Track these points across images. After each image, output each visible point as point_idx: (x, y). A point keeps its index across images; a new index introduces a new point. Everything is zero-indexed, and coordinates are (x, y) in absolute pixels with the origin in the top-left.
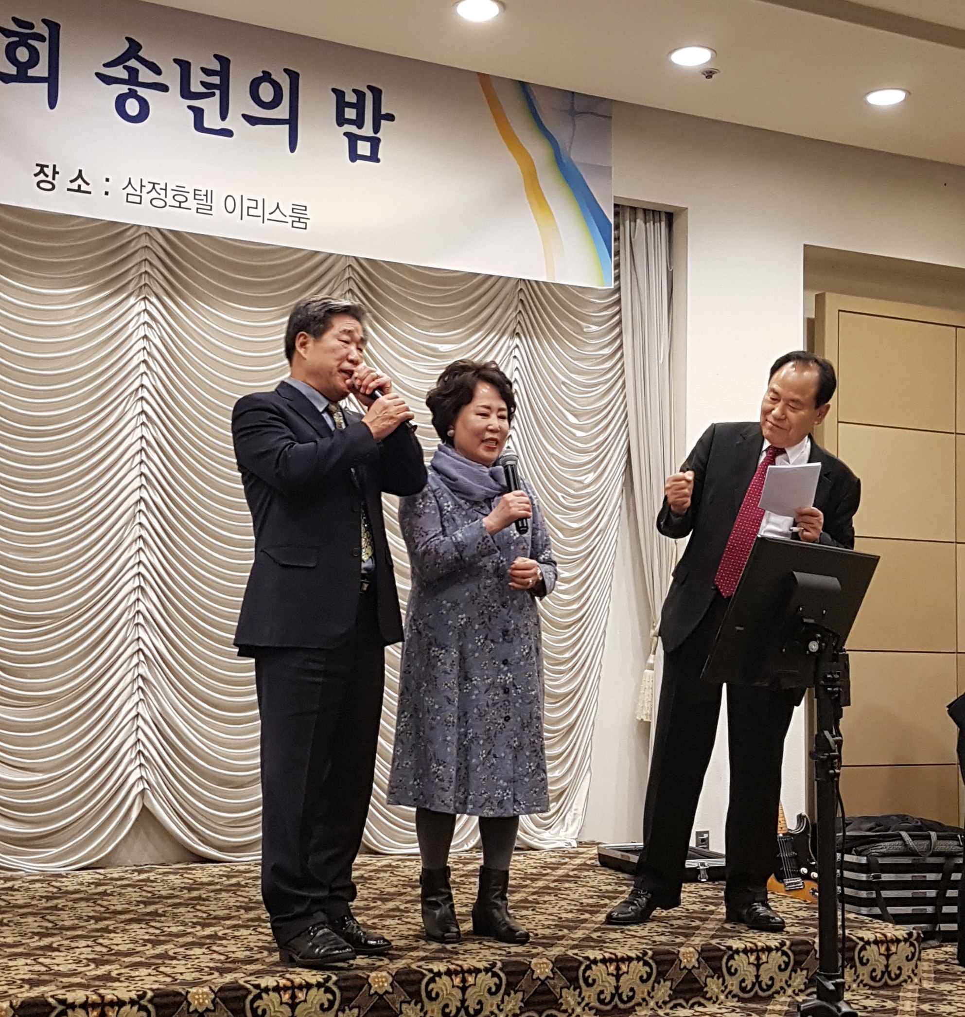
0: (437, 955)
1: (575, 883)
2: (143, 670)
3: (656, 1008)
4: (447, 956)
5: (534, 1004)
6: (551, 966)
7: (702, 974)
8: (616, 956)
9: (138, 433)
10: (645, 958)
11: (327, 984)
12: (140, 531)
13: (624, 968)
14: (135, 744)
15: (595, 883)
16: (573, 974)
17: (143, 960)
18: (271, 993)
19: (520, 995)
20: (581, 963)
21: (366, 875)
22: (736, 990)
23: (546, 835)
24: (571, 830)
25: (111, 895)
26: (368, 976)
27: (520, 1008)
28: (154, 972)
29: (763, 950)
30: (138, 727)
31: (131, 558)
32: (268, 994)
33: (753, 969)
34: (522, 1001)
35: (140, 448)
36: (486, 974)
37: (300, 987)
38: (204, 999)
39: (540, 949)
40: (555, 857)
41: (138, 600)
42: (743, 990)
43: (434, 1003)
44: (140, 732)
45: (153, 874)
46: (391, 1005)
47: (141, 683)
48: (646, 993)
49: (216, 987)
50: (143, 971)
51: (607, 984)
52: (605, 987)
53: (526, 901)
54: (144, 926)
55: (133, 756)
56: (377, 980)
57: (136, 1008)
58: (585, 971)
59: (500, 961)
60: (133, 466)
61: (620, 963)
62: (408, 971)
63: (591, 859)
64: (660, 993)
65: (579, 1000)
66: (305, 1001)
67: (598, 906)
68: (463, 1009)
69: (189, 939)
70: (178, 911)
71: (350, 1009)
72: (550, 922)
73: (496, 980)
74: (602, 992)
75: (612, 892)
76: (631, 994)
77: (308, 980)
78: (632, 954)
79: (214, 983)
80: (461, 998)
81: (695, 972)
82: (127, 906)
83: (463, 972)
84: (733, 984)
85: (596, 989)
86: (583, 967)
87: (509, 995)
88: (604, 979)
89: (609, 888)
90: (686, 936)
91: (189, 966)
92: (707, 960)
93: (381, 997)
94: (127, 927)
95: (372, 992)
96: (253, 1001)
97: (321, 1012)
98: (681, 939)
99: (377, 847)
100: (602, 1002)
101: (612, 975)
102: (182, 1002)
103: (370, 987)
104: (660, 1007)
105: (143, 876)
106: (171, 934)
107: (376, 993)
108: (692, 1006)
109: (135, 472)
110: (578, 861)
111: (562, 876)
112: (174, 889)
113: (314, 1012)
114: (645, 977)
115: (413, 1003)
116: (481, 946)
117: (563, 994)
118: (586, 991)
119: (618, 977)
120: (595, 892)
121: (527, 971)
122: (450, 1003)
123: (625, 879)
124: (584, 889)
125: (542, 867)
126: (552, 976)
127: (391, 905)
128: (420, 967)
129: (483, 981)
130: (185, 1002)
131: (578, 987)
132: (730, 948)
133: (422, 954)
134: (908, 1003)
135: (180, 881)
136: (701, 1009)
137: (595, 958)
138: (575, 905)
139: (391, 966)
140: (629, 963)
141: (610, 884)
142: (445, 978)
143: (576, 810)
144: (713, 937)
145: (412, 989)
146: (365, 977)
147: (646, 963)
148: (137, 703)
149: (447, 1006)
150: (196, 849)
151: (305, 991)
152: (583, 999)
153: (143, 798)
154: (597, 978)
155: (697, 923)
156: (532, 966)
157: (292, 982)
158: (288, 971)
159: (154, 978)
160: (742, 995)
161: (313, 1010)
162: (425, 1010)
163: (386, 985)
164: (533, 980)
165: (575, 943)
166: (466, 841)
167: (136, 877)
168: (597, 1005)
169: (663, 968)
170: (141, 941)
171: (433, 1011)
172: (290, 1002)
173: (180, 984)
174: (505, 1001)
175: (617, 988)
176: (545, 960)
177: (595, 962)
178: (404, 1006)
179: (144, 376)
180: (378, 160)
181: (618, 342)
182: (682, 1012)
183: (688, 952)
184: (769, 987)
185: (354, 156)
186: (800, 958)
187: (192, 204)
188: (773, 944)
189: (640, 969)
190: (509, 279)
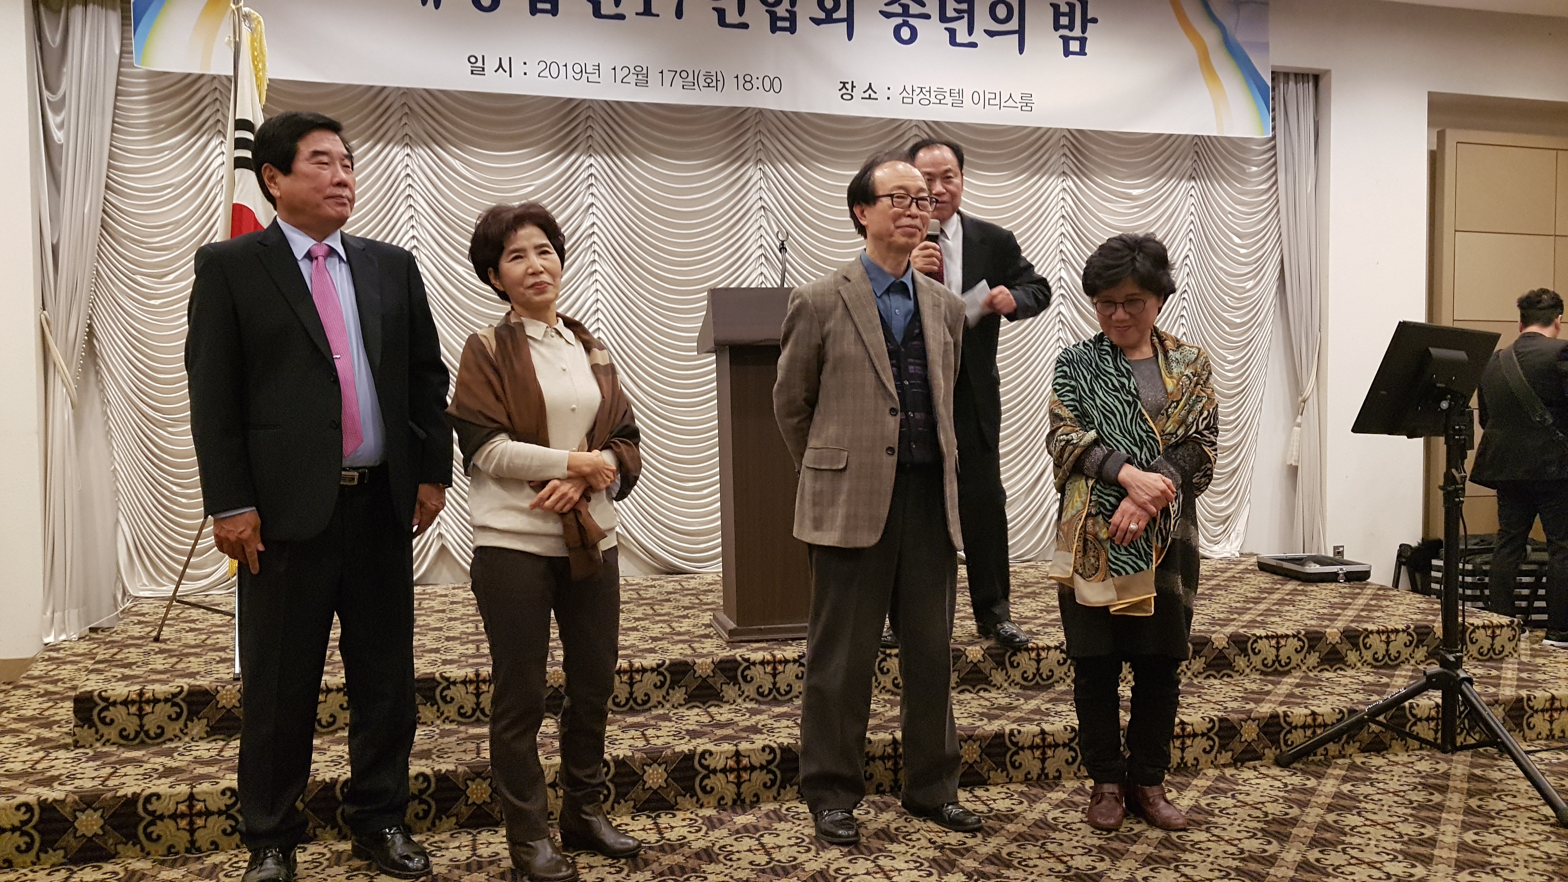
1: (1241, 582)
3: (1307, 671)
5: (1214, 666)
6: (1226, 639)
7: (1343, 648)
8: (1276, 634)
13: (1283, 642)
15: (1256, 582)
16: (1243, 645)
19: (1203, 659)
20: (1249, 638)
22: (1370, 660)
23: (1216, 548)
24: (1235, 545)
29: (1392, 631)
33: (1384, 645)
34: (1205, 663)
39: (1218, 628)
40: (1223, 564)
42: (1376, 660)
48: (1300, 661)
51: (1269, 654)
53: (1206, 594)
58: (1252, 644)
61: (1279, 639)
63: (1251, 565)
64: (1311, 661)
65: (1249, 664)
67: (1259, 598)
72: (1224, 609)
74: (1266, 659)
75: (1270, 589)
76: (1288, 661)
78: (1289, 632)
81: (1338, 646)
84: (1368, 655)
85: (1261, 657)
86: (1251, 641)
88: (1267, 650)
89: (1267, 586)
90: (1330, 620)
92: (1347, 638)
98: (1326, 623)
100: (1265, 665)
101: (1274, 647)
104: (1311, 671)
108: (1335, 671)
110: (1241, 567)
111: (1230, 577)
113: (1054, 666)
114: (1299, 649)
117: (1236, 660)
118: (1253, 658)
119: (1278, 649)
120: (1256, 588)
121: (1208, 642)
123: (1279, 580)
124: (1248, 586)
125: (1215, 571)
126: (1228, 647)
131: (1247, 655)
132: (1366, 630)
136: (1342, 673)
137: (1260, 635)
138: (1242, 597)
140: (1287, 639)
141: (1267, 583)
143: (1238, 531)
144: (1352, 621)
147: (1300, 639)
152: (1251, 663)
154: (1261, 649)
155: (1339, 611)
160: (1374, 663)
164: (1213, 649)
165: (1244, 624)
168: (1262, 668)
169: (1313, 643)
176: (1222, 636)
177: (1261, 638)
180: (1085, 54)
181: (1274, 178)
182: (1327, 675)
183: (1333, 632)
184: (1396, 658)
185: (1067, 53)
186: (1422, 637)
187: (948, 100)
188: (1400, 627)
189: (1295, 643)
190: (1187, 136)
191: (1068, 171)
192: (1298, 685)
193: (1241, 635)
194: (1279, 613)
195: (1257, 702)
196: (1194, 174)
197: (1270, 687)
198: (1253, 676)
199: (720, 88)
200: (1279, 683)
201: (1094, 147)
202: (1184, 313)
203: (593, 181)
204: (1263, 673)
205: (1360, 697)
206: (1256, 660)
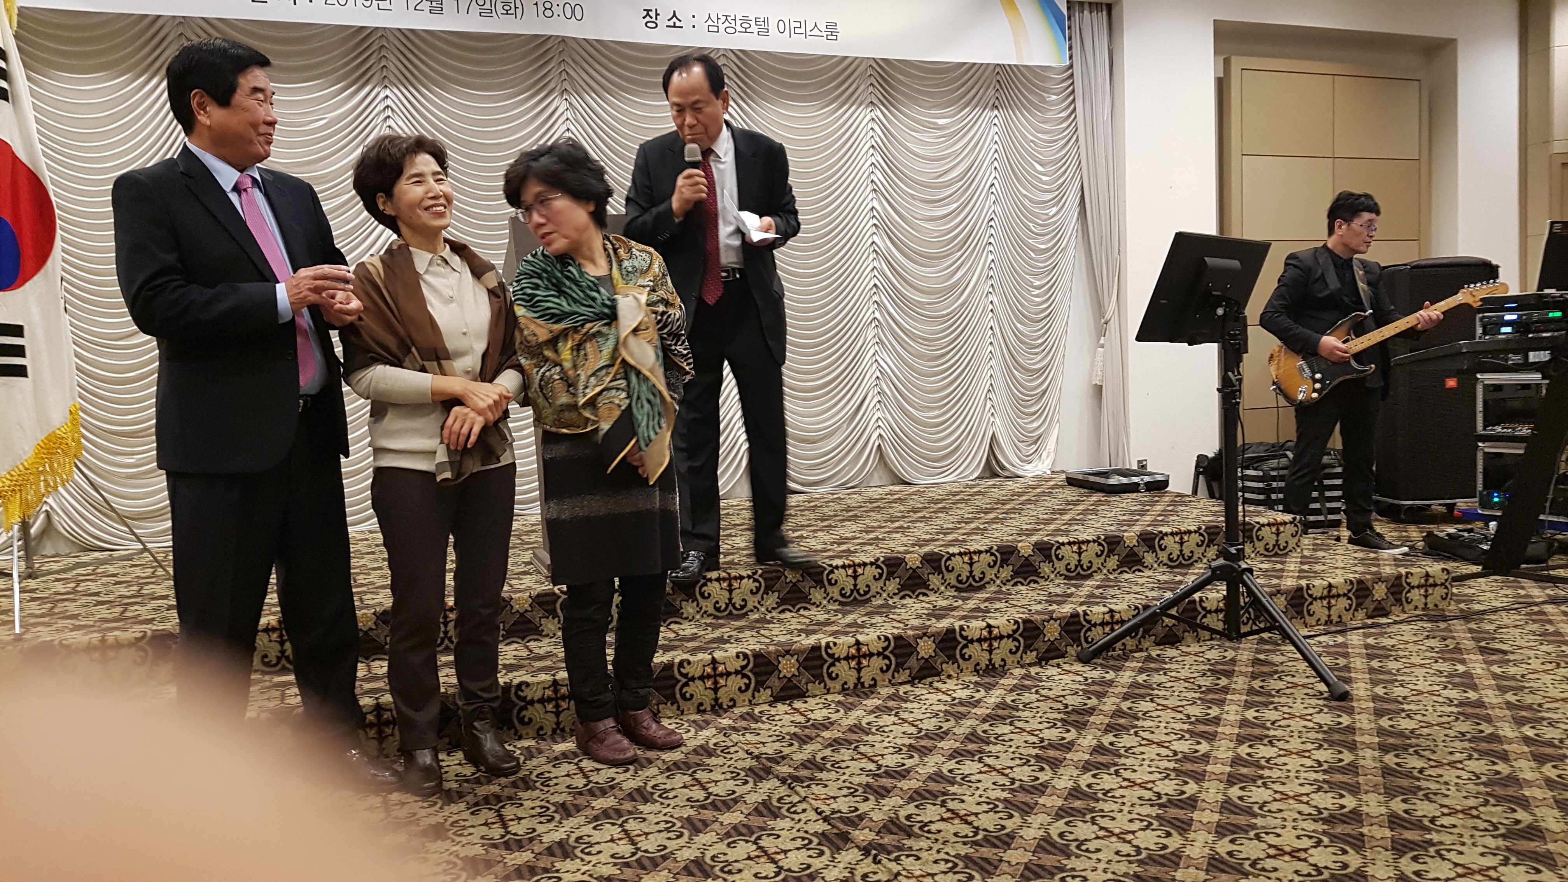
0: (952, 543)
1: (1049, 496)
3: (1108, 574)
4: (959, 544)
5: (1021, 573)
6: (1032, 548)
7: (1141, 550)
8: (1079, 541)
11: (877, 563)
13: (1084, 547)
15: (1064, 496)
16: (1047, 552)
18: (840, 569)
19: (1011, 567)
20: (1053, 545)
21: (902, 498)
22: (1165, 560)
23: (1028, 467)
24: (1046, 463)
26: (905, 558)
27: (1011, 575)
29: (1185, 533)
32: (838, 570)
33: (1178, 546)
34: (1012, 571)
36: (987, 554)
37: (859, 565)
39: (1024, 537)
40: (1035, 481)
42: (1171, 560)
43: (951, 573)
46: (922, 575)
48: (1100, 564)
51: (1072, 559)
52: (1072, 561)
53: (1014, 509)
56: (911, 560)
58: (1056, 551)
59: (996, 545)
61: (1081, 545)
62: (933, 554)
63: (1060, 481)
64: (1111, 564)
65: (1053, 569)
66: (863, 574)
67: (1065, 510)
68: (971, 577)
71: (894, 579)
72: (1032, 521)
73: (993, 557)
74: (1069, 564)
75: (1076, 501)
76: (1089, 565)
77: (864, 560)
78: (1090, 538)
80: (970, 570)
81: (1135, 549)
83: (970, 553)
84: (1163, 556)
85: (1065, 562)
86: (1054, 548)
87: (1003, 567)
88: (1070, 556)
89: (1073, 498)
90: (1128, 525)
92: (1144, 540)
93: (914, 570)
95: (908, 567)
96: (828, 575)
97: (874, 581)
98: (1125, 528)
99: (911, 480)
100: (1068, 570)
101: (1076, 552)
103: (907, 564)
104: (1111, 573)
107: (911, 568)
108: (1134, 572)
110: (1051, 483)
111: (1040, 493)
113: (870, 581)
114: (1099, 553)
115: (936, 574)
117: (1041, 566)
118: (1058, 564)
119: (1080, 554)
120: (1064, 501)
121: (1015, 551)
122: (962, 574)
123: (1086, 493)
124: (1056, 500)
125: (1025, 488)
126: (1033, 555)
127: (920, 514)
128: (940, 550)
129: (984, 558)
130: (783, 577)
131: (1051, 561)
132: (1161, 532)
133: (942, 543)
134: (1293, 565)
136: (1140, 574)
137: (1063, 541)
138: (1050, 510)
139: (920, 551)
140: (1088, 545)
141: (1075, 496)
143: (1049, 449)
144: (1148, 526)
145: (935, 565)
146: (903, 558)
147: (1100, 544)
149: (960, 575)
151: (863, 567)
152: (1055, 569)
154: (1064, 555)
155: (1138, 517)
156: (1019, 548)
157: (854, 562)
158: (851, 556)
160: (1169, 563)
162: (945, 578)
163: (917, 563)
164: (1020, 557)
165: (1049, 533)
166: (971, 473)
168: (1066, 573)
169: (1112, 547)
171: (950, 579)
174: (1001, 572)
175: (1079, 561)
176: (1028, 545)
177: (1063, 544)
178: (931, 576)
181: (1073, 106)
182: (1126, 576)
183: (1130, 536)
184: (1190, 558)
186: (1213, 537)
187: (754, 28)
188: (1192, 528)
189: (1095, 548)
190: (988, 64)
191: (876, 101)
192: (1098, 587)
193: (1047, 543)
194: (1082, 522)
195: (1060, 603)
196: (997, 103)
197: (1073, 589)
198: (1057, 581)
199: (519, 16)
200: (1081, 586)
201: (901, 77)
202: (992, 240)
203: (390, 113)
204: (1067, 578)
205: (1155, 594)
206: (1060, 566)
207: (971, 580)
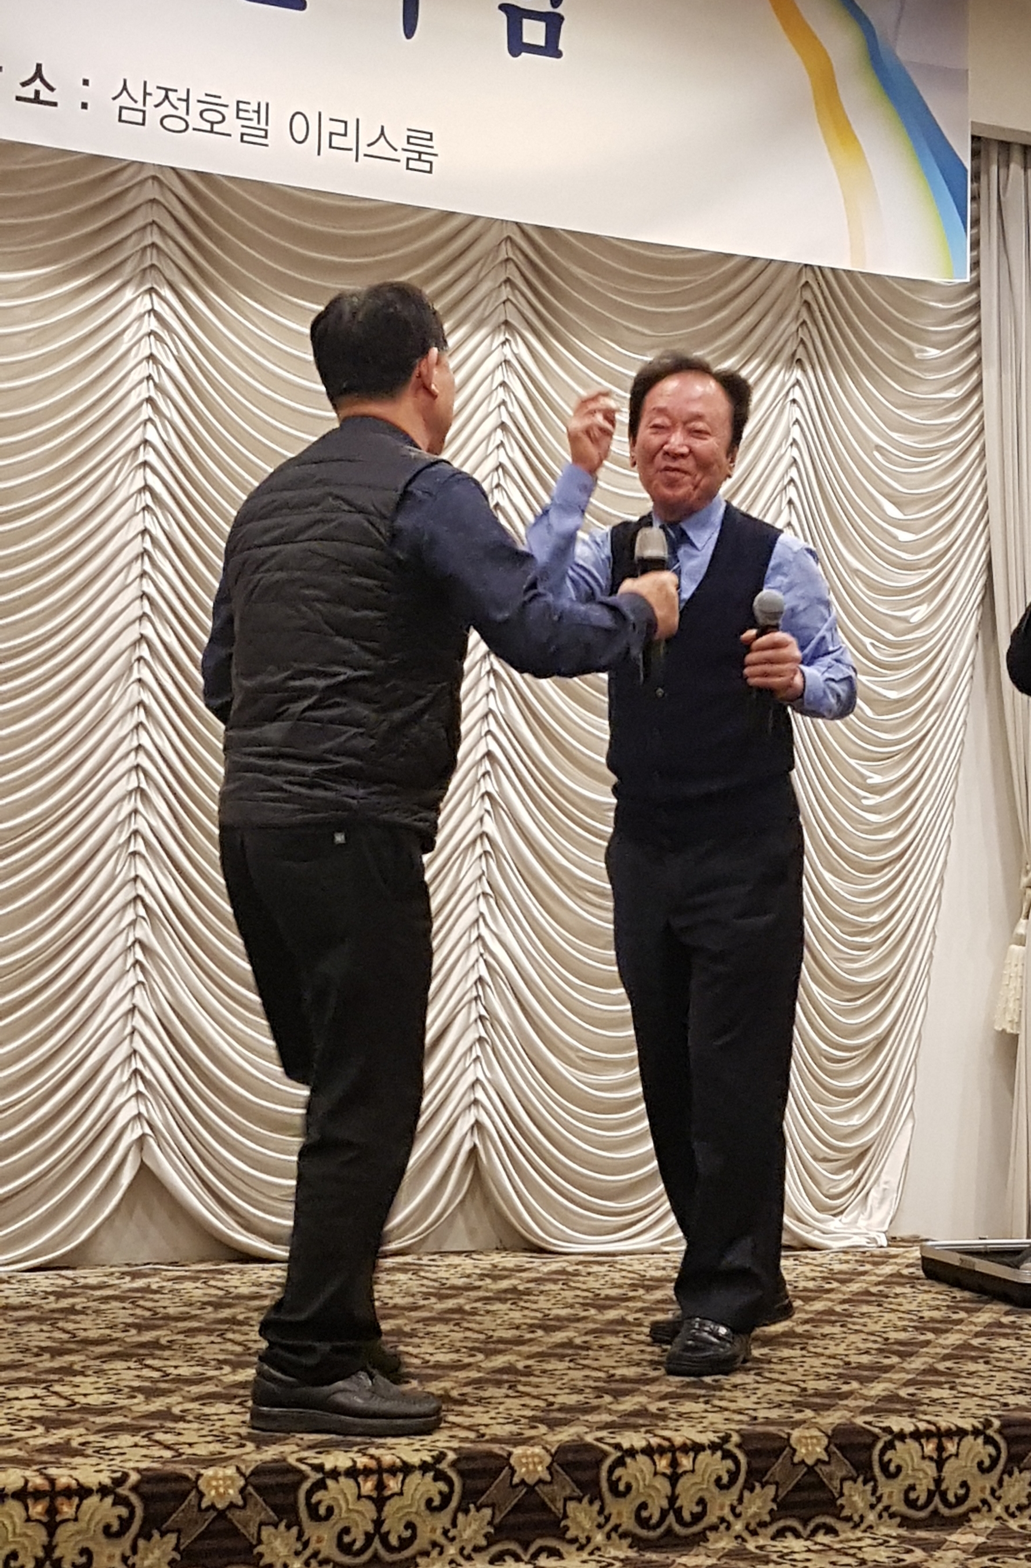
0: (632, 1420)
1: (879, 1305)
2: (143, 932)
3: (1005, 1516)
4: (647, 1423)
5: (795, 1505)
6: (825, 1441)
8: (938, 1429)
9: (137, 525)
10: (990, 1432)
11: (438, 1466)
12: (139, 693)
13: (951, 1447)
14: (129, 1058)
15: (913, 1307)
16: (862, 1456)
17: (127, 1420)
18: (342, 1479)
19: (771, 1490)
20: (876, 1438)
21: (521, 1288)
23: (834, 1224)
24: (878, 1216)
25: (83, 1312)
26: (510, 1454)
27: (771, 1511)
28: (144, 1442)
30: (134, 1030)
31: (124, 738)
32: (337, 1481)
34: (774, 1500)
35: (142, 550)
36: (713, 1453)
37: (393, 1470)
38: (227, 1488)
39: (809, 1413)
40: (847, 1262)
41: (136, 811)
43: (622, 1500)
44: (137, 1037)
45: (157, 1279)
46: (549, 1503)
47: (140, 955)
48: (988, 1491)
49: (247, 1467)
50: (125, 1440)
51: (921, 1475)
52: (920, 1479)
53: (791, 1333)
54: (132, 1365)
55: (125, 1078)
56: (524, 1460)
57: (109, 1500)
58: (883, 1452)
59: (738, 1431)
60: (129, 580)
61: (944, 1440)
62: (580, 1447)
63: (908, 1266)
64: (1013, 1491)
65: (874, 1500)
66: (401, 1494)
67: (912, 1344)
68: (671, 1513)
69: (210, 1388)
70: (195, 1340)
71: (478, 1509)
72: (830, 1370)
73: (729, 1464)
74: (912, 1488)
75: (941, 1322)
76: (961, 1492)
77: (405, 1458)
78: (967, 1424)
79: (244, 1460)
80: (669, 1494)
82: (108, 1331)
83: (673, 1449)
85: (902, 1482)
86: (880, 1445)
87: (752, 1490)
88: (916, 1467)
89: (936, 1314)
91: (204, 1433)
93: (531, 1489)
94: (105, 1366)
95: (516, 1480)
96: (310, 1493)
97: (428, 1512)
99: (543, 1240)
100: (911, 1503)
101: (931, 1458)
102: (189, 1492)
103: (513, 1471)
104: (1013, 1516)
105: (140, 1283)
106: (180, 1380)
107: (523, 1482)
109: (133, 591)
110: (887, 1270)
111: (857, 1294)
112: (191, 1305)
113: (416, 1513)
114: (987, 1462)
115: (586, 1500)
116: (708, 1407)
117: (846, 1491)
118: (886, 1486)
119: (940, 1463)
120: (911, 1320)
121: (783, 1449)
122: (650, 1502)
123: (964, 1301)
124: (893, 1316)
125: (824, 1278)
126: (826, 1459)
127: (560, 1337)
128: (599, 1440)
129: (707, 1465)
130: (193, 1493)
131: (870, 1479)
133: (606, 1418)
135: (199, 1292)
137: (902, 1430)
138: (875, 1342)
139: (550, 1438)
140: (960, 1440)
141: (938, 1309)
142: (641, 1458)
143: (886, 1183)
145: (585, 1476)
146: (505, 1454)
147: (989, 1441)
148: (133, 989)
149: (644, 1506)
150: (231, 1238)
151: (400, 1476)
152: (879, 1499)
153: (141, 1149)
154: (902, 1463)
156: (793, 1441)
157: (378, 1460)
158: (372, 1443)
159: (144, 1451)
161: (414, 1510)
162: (606, 1512)
163: (540, 1468)
164: (794, 1464)
165: (869, 1404)
167: (127, 1283)
168: (904, 1510)
169: (1019, 1449)
170: (126, 1390)
171: (620, 1514)
172: (374, 1494)
173: (188, 1461)
174: (745, 1500)
175: (938, 1481)
176: (815, 1433)
177: (901, 1436)
178: (571, 1505)
179: (149, 425)
180: (558, 54)
181: (975, 376)
185: (516, 46)
187: (233, 125)
189: (977, 1449)
190: (786, 263)
191: (516, 322)
192: (980, 1552)
193: (862, 1431)
194: (951, 1379)
198: (884, 1530)
200: (939, 1545)
204: (906, 1522)
206: (892, 1491)
207: (671, 1518)
